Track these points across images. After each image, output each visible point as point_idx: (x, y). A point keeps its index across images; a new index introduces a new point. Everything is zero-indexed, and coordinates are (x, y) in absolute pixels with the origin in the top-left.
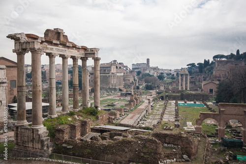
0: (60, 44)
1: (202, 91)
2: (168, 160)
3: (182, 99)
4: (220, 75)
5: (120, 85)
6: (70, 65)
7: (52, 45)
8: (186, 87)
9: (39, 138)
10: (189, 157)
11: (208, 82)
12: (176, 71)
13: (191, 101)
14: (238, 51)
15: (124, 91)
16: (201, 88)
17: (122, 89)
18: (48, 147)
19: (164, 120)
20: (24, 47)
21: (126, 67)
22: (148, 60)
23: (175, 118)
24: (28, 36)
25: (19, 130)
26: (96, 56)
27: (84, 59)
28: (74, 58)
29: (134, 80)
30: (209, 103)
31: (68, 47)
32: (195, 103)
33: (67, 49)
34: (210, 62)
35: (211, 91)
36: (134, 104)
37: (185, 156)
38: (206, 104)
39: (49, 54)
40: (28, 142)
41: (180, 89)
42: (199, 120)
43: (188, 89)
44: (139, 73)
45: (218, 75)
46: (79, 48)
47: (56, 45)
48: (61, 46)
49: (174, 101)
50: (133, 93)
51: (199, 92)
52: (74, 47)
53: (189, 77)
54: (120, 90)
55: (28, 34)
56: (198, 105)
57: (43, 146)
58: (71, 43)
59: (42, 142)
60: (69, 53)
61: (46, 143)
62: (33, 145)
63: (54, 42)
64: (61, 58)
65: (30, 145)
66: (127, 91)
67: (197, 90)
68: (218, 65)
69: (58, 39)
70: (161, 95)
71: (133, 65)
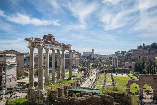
0: (52, 43)
3: (114, 72)
5: (77, 65)
7: (47, 44)
8: (116, 65)
9: (42, 96)
11: (128, 62)
12: (109, 56)
13: (119, 73)
14: (144, 44)
15: (81, 68)
16: (124, 66)
17: (79, 67)
19: (106, 85)
21: (81, 54)
22: (93, 50)
23: (113, 83)
24: (36, 39)
25: (30, 92)
26: (70, 49)
27: (63, 51)
28: (58, 50)
30: (130, 75)
32: (122, 75)
33: (55, 46)
35: (130, 67)
36: (87, 76)
38: (128, 75)
39: (46, 49)
41: (113, 66)
42: (128, 84)
44: (88, 57)
45: (134, 58)
46: (61, 45)
49: (110, 74)
50: (86, 69)
51: (124, 68)
54: (78, 67)
55: (36, 38)
58: (57, 42)
59: (44, 99)
62: (38, 101)
63: (49, 42)
64: (51, 51)
65: (37, 101)
66: (82, 68)
67: (122, 67)
68: (133, 52)
69: (50, 40)
70: (102, 70)
71: (84, 53)
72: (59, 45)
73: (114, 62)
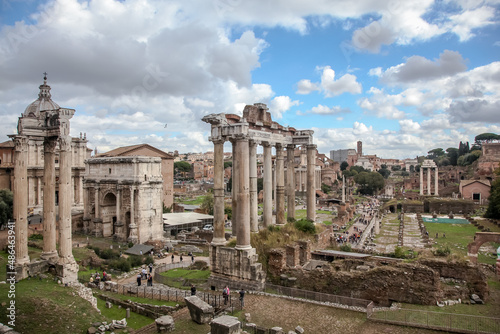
0: (264, 126)
1: (460, 196)
2: (450, 301)
3: (427, 211)
4: (491, 169)
6: (227, 154)
7: (254, 128)
8: (433, 189)
9: (249, 263)
10: (481, 297)
11: (470, 181)
13: (443, 213)
15: (324, 198)
16: (457, 191)
17: (320, 193)
18: (260, 277)
19: (405, 245)
20: (225, 132)
21: (323, 156)
22: (360, 144)
23: (424, 242)
24: (229, 117)
25: (217, 251)
26: (310, 143)
27: (291, 147)
28: (278, 146)
29: (339, 178)
30: (475, 218)
31: (273, 130)
32: (451, 217)
33: (270, 133)
34: (471, 147)
35: (476, 197)
36: (347, 219)
37: (475, 296)
38: (471, 220)
40: (231, 268)
41: (422, 193)
42: (473, 244)
43: (436, 193)
44: (344, 166)
45: (487, 170)
46: (285, 131)
47: (259, 127)
48: (263, 129)
49: (414, 216)
50: (344, 201)
51: (455, 198)
52: (281, 129)
53: (437, 173)
54: (317, 195)
55: (229, 115)
56: (458, 221)
57: (254, 275)
58: (275, 123)
59: (253, 270)
60: (274, 138)
61: (257, 271)
62: (239, 273)
63: (257, 123)
65: (235, 273)
66: (329, 197)
67: (451, 195)
68: (487, 152)
69: (260, 119)
70: (388, 204)
71: (333, 153)
72: (281, 130)
73: (425, 179)
